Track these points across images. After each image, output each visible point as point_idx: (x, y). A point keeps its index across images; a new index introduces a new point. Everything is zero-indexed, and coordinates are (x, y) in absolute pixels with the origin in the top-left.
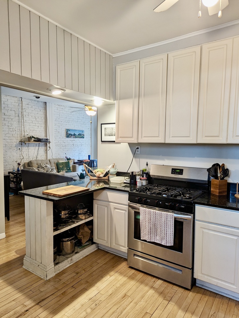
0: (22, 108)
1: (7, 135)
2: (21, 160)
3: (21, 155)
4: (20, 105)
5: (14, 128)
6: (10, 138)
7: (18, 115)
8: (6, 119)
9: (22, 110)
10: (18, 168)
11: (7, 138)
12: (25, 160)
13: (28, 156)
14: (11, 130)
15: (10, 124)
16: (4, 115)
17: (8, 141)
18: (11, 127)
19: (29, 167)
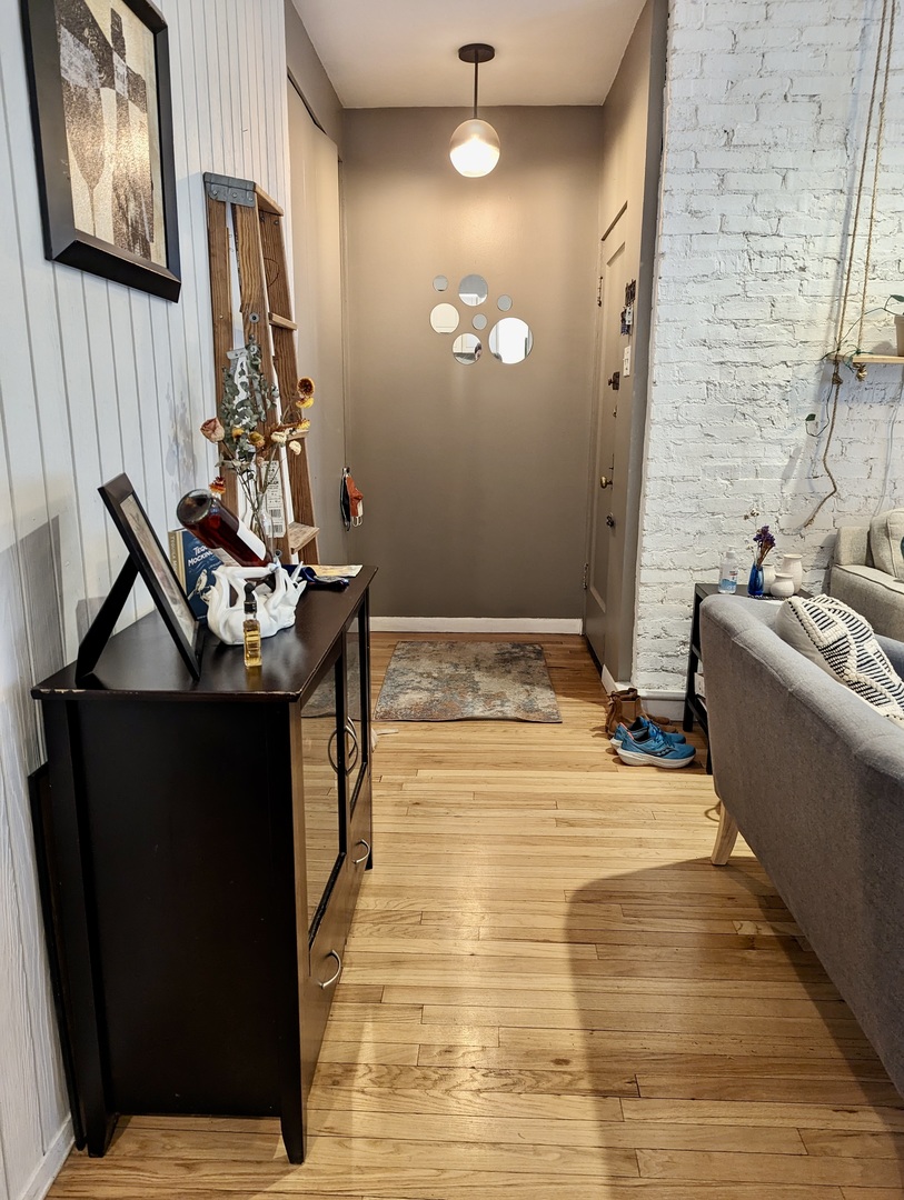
0: (883, 65)
1: (735, 311)
2: (816, 502)
3: (820, 470)
4: (875, 31)
5: (796, 246)
6: (751, 333)
7: (838, 134)
8: (733, 181)
9: (881, 79)
10: (757, 569)
11: (727, 332)
12: (851, 505)
13: (878, 474)
14: (770, 264)
15: (767, 216)
16: (728, 143)
17: (731, 354)
18: (768, 245)
19: (867, 565)
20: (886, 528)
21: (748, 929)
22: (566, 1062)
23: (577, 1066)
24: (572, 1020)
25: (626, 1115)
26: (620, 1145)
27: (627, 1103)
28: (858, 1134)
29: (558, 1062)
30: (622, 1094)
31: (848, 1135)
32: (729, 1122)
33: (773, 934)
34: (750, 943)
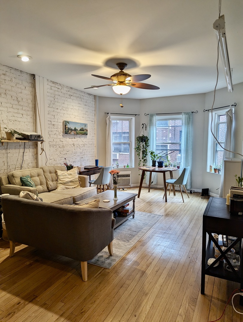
19: (9, 184)
20: (13, 175)
21: (28, 263)
22: (20, 303)
23: (22, 302)
24: (13, 297)
25: (38, 300)
26: (42, 304)
27: (36, 299)
28: (70, 277)
29: (18, 304)
30: (34, 299)
31: (68, 278)
32: (53, 289)
33: (33, 261)
34: (31, 265)
